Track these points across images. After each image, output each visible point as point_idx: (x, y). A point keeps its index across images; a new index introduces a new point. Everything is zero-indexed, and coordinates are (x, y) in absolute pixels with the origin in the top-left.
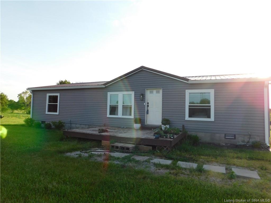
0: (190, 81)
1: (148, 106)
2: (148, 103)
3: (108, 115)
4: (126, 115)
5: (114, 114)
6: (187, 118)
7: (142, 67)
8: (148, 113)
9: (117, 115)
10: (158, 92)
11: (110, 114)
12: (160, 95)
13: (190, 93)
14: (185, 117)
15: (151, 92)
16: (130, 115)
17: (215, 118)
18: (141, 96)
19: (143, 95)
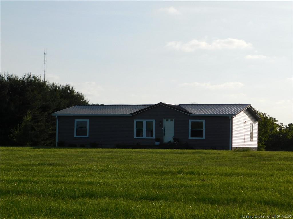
0: (191, 114)
1: (165, 130)
2: (165, 128)
3: (135, 137)
4: (148, 137)
5: (139, 136)
6: (190, 138)
7: (161, 103)
8: (164, 135)
9: (142, 136)
10: (171, 121)
11: (137, 136)
12: (173, 122)
13: (191, 122)
14: (188, 137)
15: (167, 120)
16: (152, 136)
17: (205, 137)
18: (160, 123)
19: (161, 123)
